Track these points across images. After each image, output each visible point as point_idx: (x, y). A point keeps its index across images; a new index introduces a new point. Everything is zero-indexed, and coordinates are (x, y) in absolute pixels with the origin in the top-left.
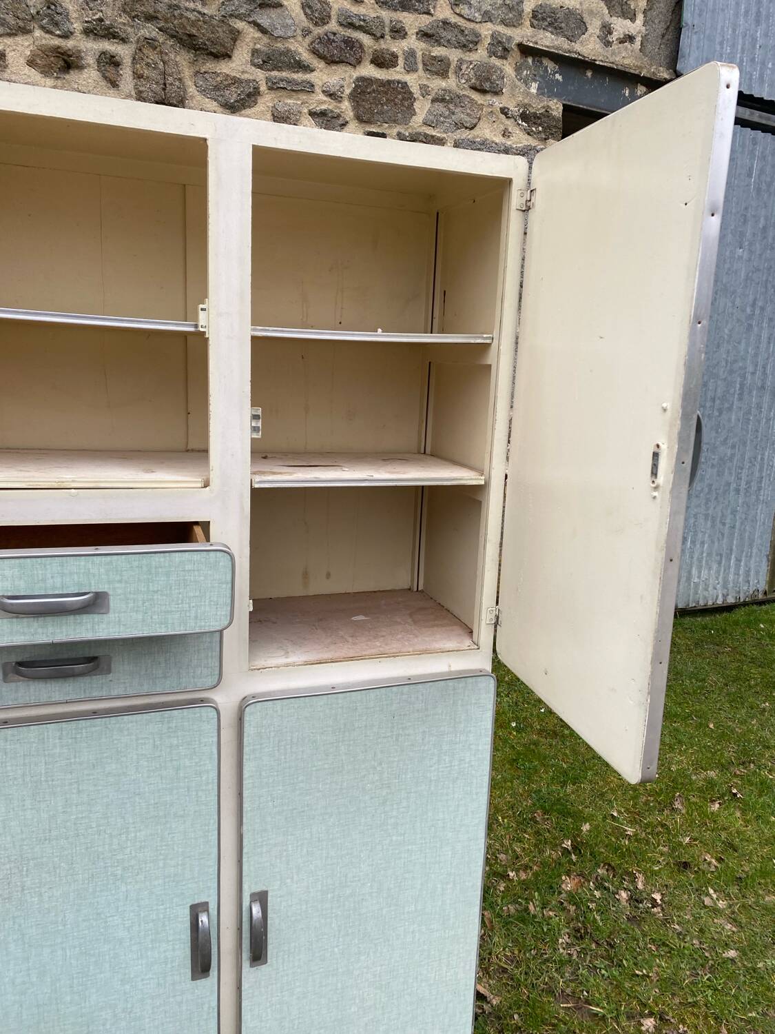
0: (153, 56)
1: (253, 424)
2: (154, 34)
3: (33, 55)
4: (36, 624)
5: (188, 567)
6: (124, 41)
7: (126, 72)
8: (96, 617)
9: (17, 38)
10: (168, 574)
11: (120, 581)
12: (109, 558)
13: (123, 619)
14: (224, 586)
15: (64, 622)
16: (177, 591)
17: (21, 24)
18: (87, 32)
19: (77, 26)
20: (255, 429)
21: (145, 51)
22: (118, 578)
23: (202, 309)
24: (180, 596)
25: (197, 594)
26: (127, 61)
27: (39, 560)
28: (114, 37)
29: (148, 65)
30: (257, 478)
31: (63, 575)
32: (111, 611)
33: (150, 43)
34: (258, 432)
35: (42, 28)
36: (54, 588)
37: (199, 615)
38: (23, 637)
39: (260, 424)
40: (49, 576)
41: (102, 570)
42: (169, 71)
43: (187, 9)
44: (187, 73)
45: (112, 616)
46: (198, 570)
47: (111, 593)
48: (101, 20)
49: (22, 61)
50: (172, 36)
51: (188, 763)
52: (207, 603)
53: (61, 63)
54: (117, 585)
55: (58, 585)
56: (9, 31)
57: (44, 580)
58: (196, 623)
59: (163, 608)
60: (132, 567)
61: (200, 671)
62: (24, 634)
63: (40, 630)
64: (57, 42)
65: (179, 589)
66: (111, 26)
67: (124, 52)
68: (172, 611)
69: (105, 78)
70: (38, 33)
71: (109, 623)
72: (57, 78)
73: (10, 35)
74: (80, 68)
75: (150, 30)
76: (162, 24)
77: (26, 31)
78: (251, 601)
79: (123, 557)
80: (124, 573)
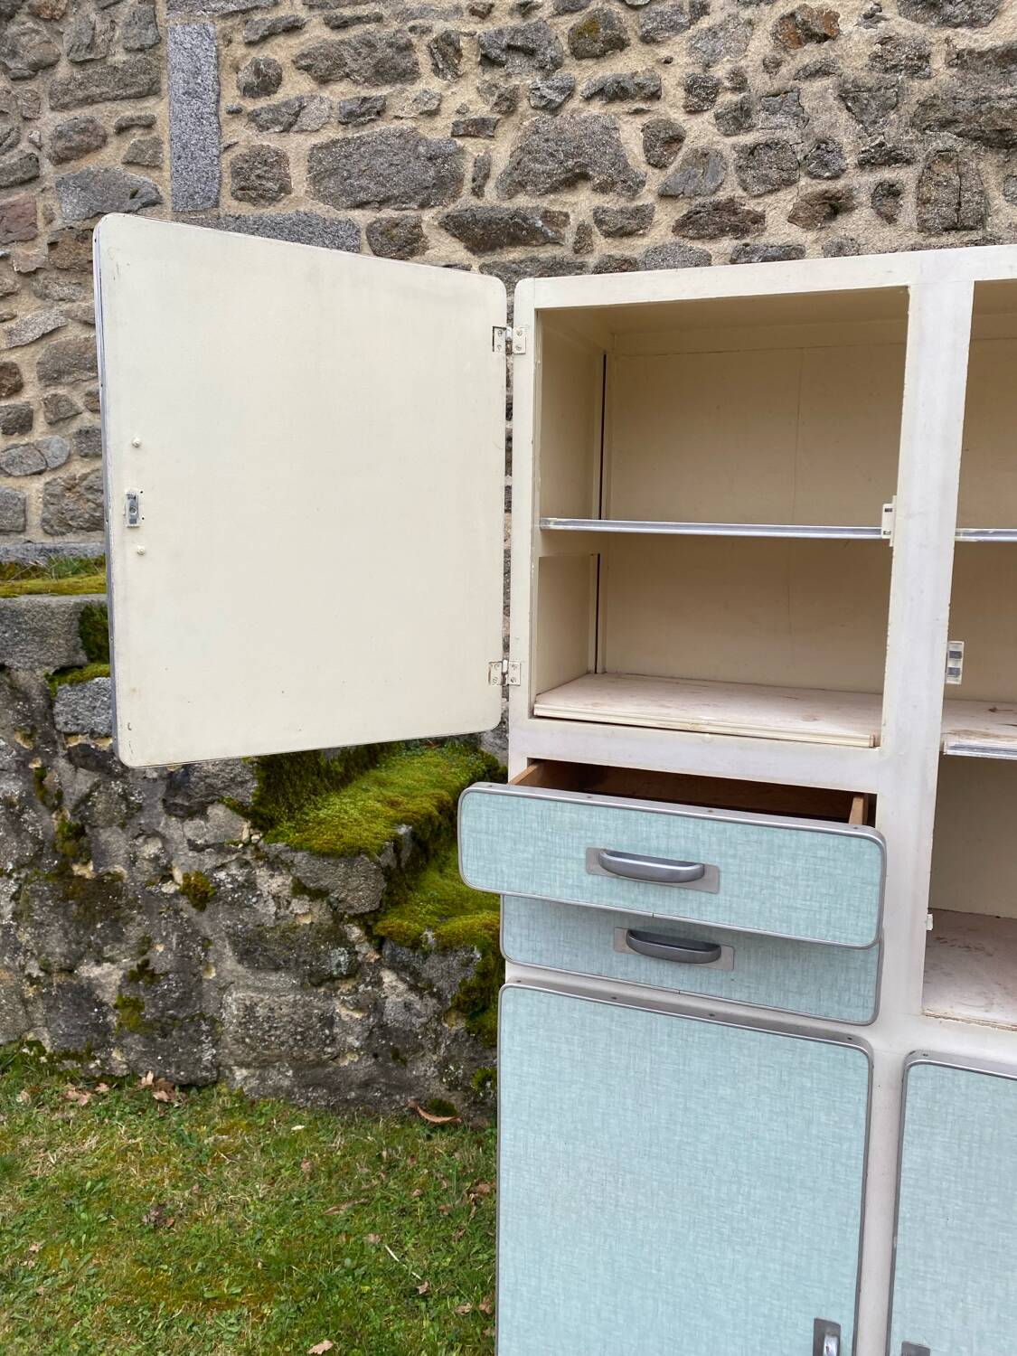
0: (945, 171)
1: (951, 665)
2: (950, 143)
3: (796, 208)
4: (636, 890)
5: (821, 853)
6: (908, 162)
7: (909, 202)
8: (704, 896)
9: (779, 194)
10: (794, 858)
11: (734, 856)
12: (722, 825)
13: (734, 905)
14: (869, 888)
15: (667, 893)
16: (804, 882)
17: (785, 175)
18: (862, 165)
19: (851, 160)
20: (951, 672)
21: (935, 168)
22: (731, 852)
23: (886, 510)
24: (809, 890)
25: (832, 892)
26: (911, 187)
27: (644, 814)
28: (896, 161)
29: (938, 184)
30: (953, 741)
31: (668, 837)
32: (722, 891)
33: (945, 156)
34: (957, 675)
35: (810, 174)
36: (658, 850)
37: (833, 920)
38: (622, 903)
39: (960, 665)
40: (654, 835)
41: (714, 839)
42: (966, 184)
43: (1000, 98)
44: (993, 181)
45: (721, 898)
46: (834, 860)
47: (722, 869)
48: (881, 144)
49: (783, 218)
50: (976, 139)
51: (823, 1119)
52: (844, 907)
53: (828, 210)
54: (730, 861)
55: (663, 847)
56: (771, 188)
57: (647, 839)
58: (828, 931)
59: (786, 902)
60: (748, 841)
61: (847, 999)
62: (623, 898)
63: (640, 898)
64: (824, 186)
65: (808, 880)
66: (895, 148)
67: (904, 176)
68: (796, 908)
69: (880, 214)
70: (803, 181)
71: (718, 906)
72: (821, 228)
73: (771, 192)
74: (850, 209)
75: (946, 139)
76: (962, 127)
77: (789, 183)
78: (931, 916)
79: (740, 826)
80: (739, 847)
